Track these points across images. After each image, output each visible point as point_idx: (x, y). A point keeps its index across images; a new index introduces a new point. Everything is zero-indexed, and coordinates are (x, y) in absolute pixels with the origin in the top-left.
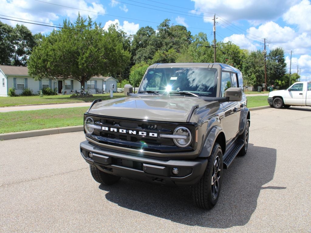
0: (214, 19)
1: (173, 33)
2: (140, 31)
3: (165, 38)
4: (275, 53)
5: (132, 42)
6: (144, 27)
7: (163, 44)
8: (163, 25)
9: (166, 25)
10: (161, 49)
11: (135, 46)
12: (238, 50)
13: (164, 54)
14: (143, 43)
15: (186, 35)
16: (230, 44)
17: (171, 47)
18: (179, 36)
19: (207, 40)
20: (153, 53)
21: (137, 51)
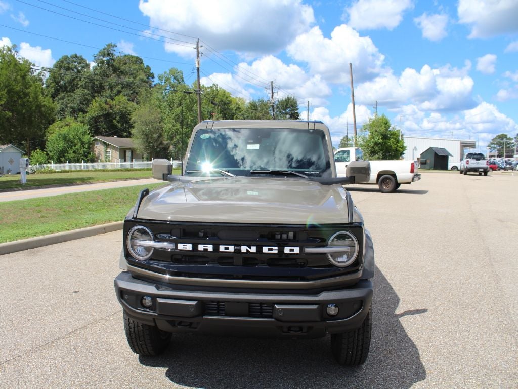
0: (197, 48)
1: (123, 68)
2: (61, 62)
3: (107, 76)
4: (285, 104)
5: (46, 82)
6: (69, 56)
7: (105, 87)
8: (104, 54)
9: (109, 54)
10: (102, 96)
11: (53, 89)
12: (229, 99)
13: (108, 104)
14: (67, 84)
15: (145, 72)
16: (215, 88)
17: (119, 92)
18: (132, 74)
19: (183, 81)
20: (86, 102)
21: (57, 99)
